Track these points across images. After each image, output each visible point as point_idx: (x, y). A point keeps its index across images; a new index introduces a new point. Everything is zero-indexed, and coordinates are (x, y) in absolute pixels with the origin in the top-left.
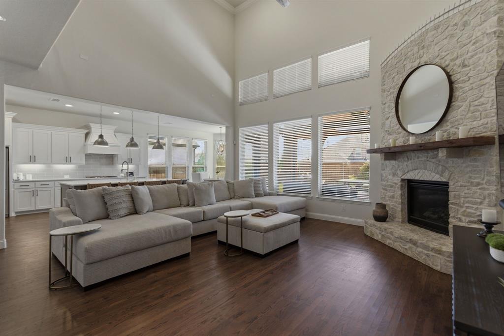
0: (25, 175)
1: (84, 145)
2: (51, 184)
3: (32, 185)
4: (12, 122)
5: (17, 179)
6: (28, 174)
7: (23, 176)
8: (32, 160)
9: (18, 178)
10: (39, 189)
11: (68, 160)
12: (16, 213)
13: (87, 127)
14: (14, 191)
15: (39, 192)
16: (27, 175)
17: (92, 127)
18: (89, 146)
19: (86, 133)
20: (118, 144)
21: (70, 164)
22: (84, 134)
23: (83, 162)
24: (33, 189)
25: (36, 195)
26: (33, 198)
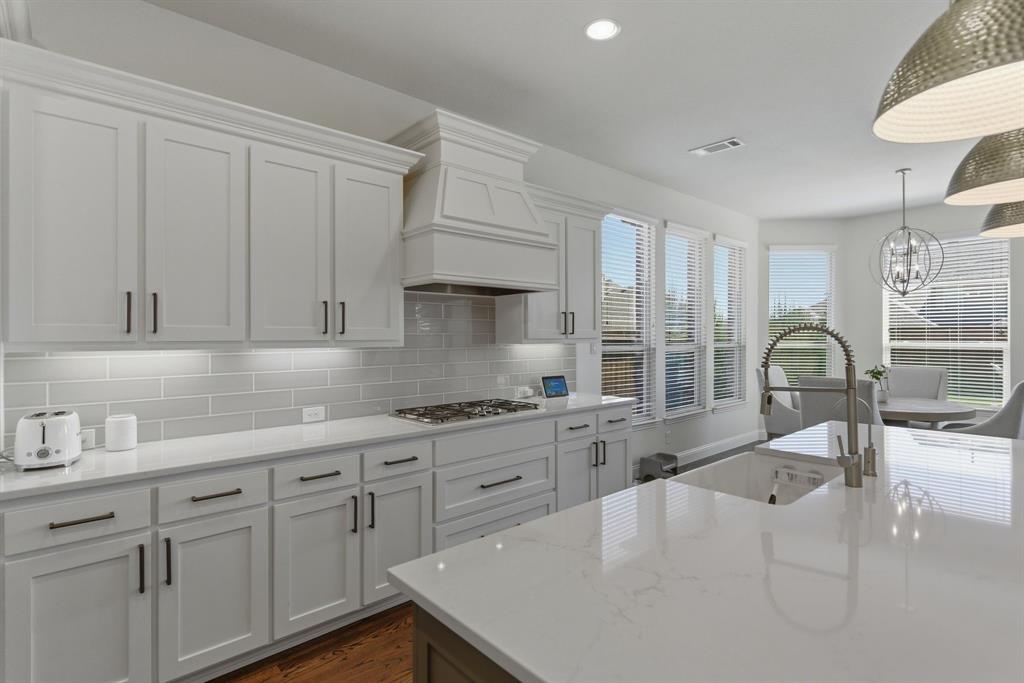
0: (93, 422)
1: (404, 239)
2: (253, 482)
5: (36, 462)
6: (120, 408)
7: (84, 424)
8: (140, 321)
9: (43, 454)
10: (176, 534)
11: (331, 322)
13: (417, 137)
15: (178, 554)
16: (110, 420)
17: (443, 134)
18: (439, 239)
19: (407, 172)
20: (546, 235)
21: (338, 344)
22: (399, 173)
23: (396, 334)
24: (145, 538)
25: (163, 577)
26: (141, 605)
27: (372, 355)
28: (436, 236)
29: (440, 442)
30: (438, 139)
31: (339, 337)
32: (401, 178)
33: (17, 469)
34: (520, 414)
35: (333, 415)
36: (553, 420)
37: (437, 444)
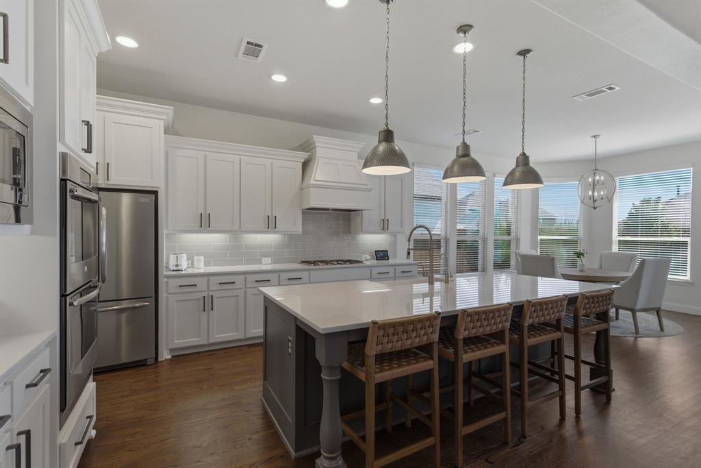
0: (190, 258)
1: (302, 189)
2: (239, 280)
3: (202, 283)
4: (165, 133)
5: (175, 268)
6: (198, 254)
7: (188, 259)
8: (205, 223)
9: (177, 266)
10: (215, 294)
11: (271, 224)
12: (171, 350)
13: (307, 146)
14: (167, 298)
15: (215, 301)
16: (196, 258)
17: (317, 144)
18: (312, 190)
19: (303, 161)
20: (366, 185)
21: (274, 233)
22: (300, 162)
23: (298, 229)
24: (205, 294)
25: (210, 308)
26: (204, 315)
27: (291, 237)
28: (311, 189)
29: (313, 273)
30: (315, 147)
31: (274, 230)
32: (301, 164)
33: (170, 270)
34: (355, 265)
35: (274, 262)
36: (370, 269)
37: (312, 274)
